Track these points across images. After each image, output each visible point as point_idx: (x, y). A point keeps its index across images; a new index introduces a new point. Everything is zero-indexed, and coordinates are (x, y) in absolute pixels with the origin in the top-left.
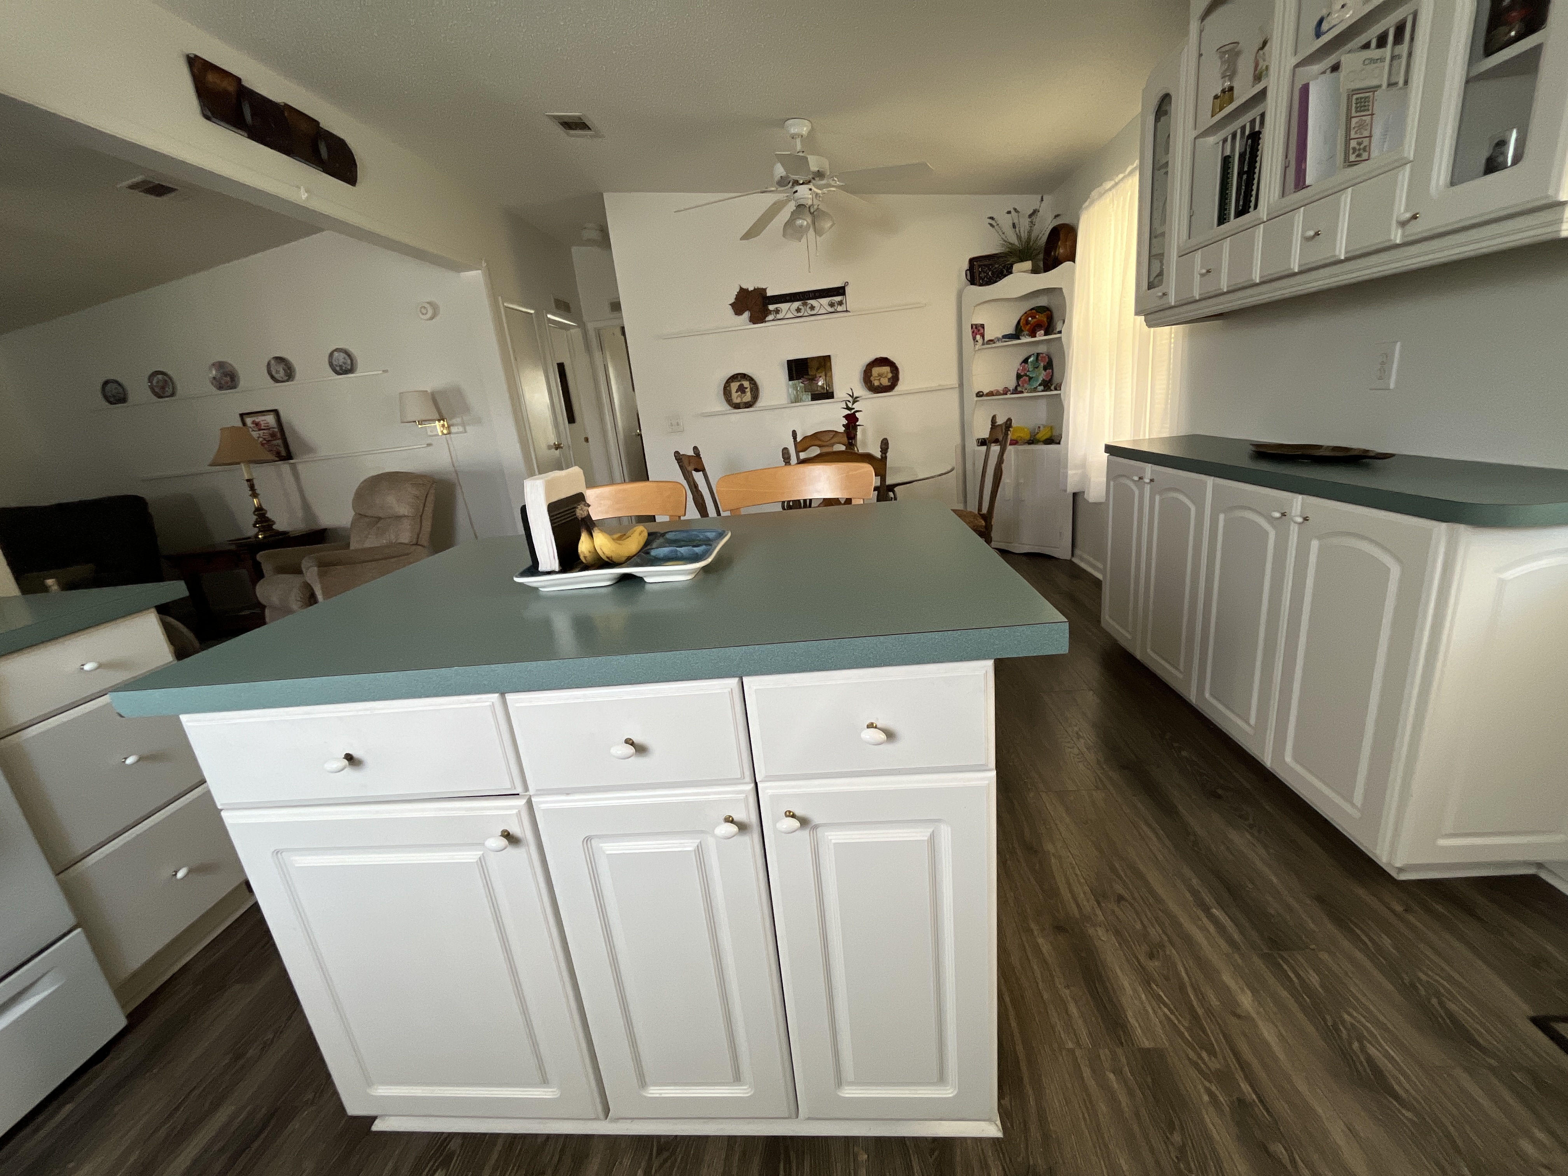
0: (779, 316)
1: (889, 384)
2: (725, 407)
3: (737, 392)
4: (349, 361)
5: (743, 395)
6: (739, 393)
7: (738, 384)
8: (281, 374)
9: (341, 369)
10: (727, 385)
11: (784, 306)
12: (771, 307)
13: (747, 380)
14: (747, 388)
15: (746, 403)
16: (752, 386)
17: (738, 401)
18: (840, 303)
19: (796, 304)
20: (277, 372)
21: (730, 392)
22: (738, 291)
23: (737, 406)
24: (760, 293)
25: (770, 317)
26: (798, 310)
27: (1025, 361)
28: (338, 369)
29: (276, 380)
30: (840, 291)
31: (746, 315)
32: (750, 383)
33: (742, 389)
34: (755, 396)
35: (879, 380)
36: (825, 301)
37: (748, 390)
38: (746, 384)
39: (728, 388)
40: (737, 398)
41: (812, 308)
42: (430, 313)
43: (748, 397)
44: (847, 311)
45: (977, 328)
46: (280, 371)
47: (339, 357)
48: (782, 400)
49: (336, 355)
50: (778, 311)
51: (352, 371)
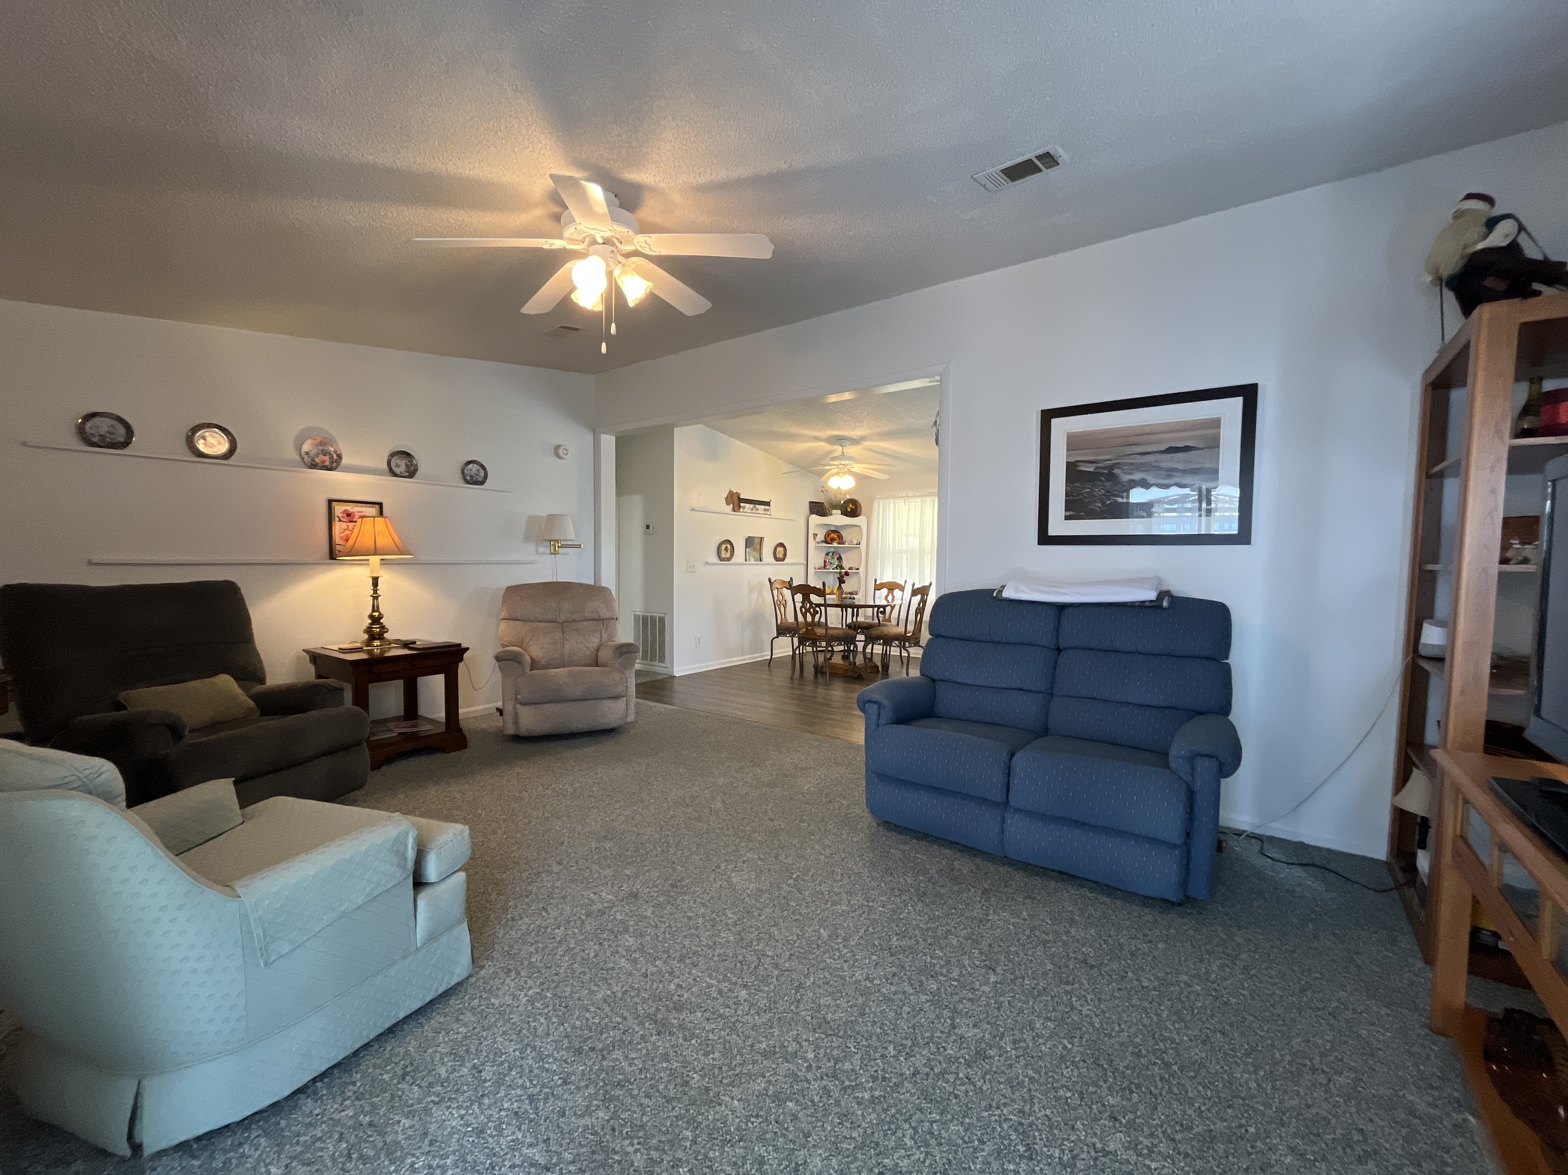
0: (744, 511)
1: (782, 557)
2: (716, 560)
4: (482, 474)
5: (727, 553)
6: (725, 551)
8: (401, 468)
10: (721, 546)
11: (747, 505)
12: (742, 504)
13: (730, 544)
14: (728, 549)
15: (727, 558)
16: (731, 548)
17: (724, 556)
18: (768, 510)
19: (752, 506)
21: (721, 550)
22: (729, 491)
23: (722, 560)
24: (738, 495)
25: (741, 510)
26: (752, 509)
27: (827, 554)
28: (468, 478)
29: (394, 474)
30: (767, 504)
31: (731, 506)
32: (731, 546)
33: (726, 549)
34: (732, 555)
35: (779, 554)
36: (763, 507)
38: (729, 546)
41: (758, 509)
43: (728, 555)
44: (770, 515)
45: (815, 535)
46: (401, 465)
47: (473, 468)
48: (742, 560)
49: (471, 466)
50: (744, 508)
51: (482, 483)
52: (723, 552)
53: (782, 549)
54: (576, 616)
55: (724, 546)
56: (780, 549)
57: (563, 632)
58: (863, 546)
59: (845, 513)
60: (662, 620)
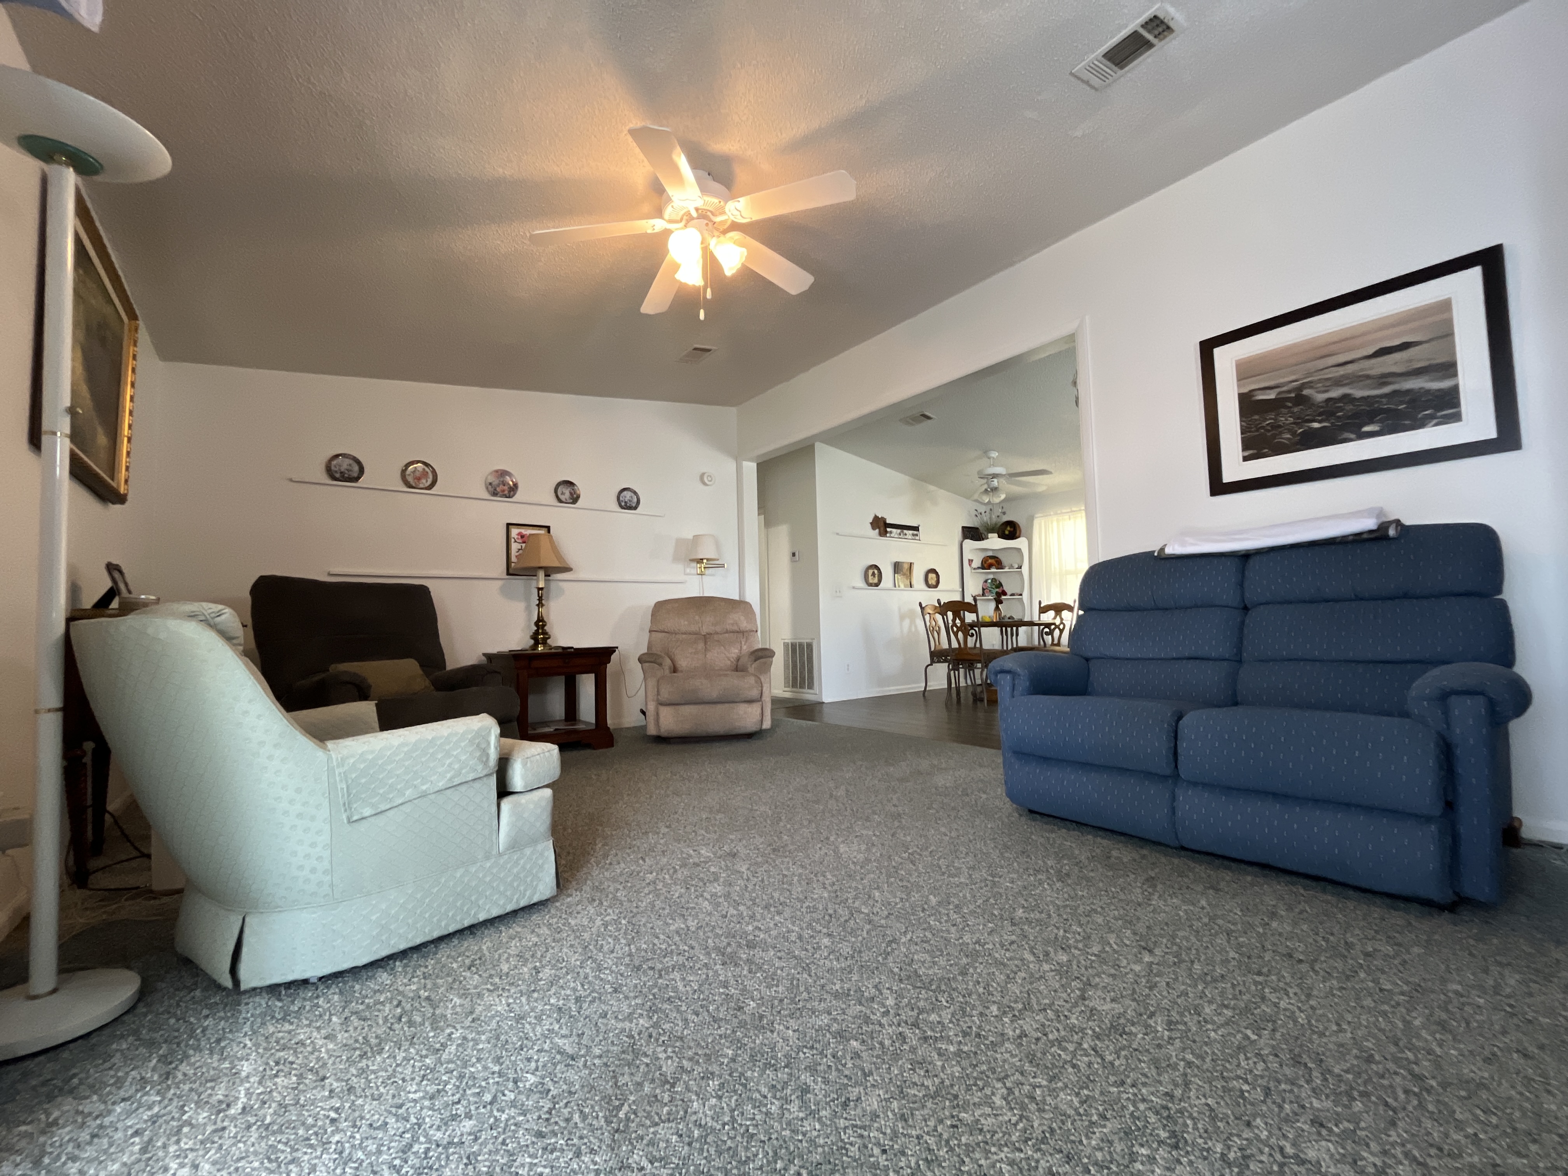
0: (891, 535)
1: (935, 584)
2: (864, 585)
4: (635, 500)
5: (874, 578)
6: (872, 577)
8: (566, 497)
9: (626, 505)
10: (867, 571)
11: (894, 530)
12: (888, 530)
13: (877, 569)
14: (876, 574)
15: (875, 584)
16: (879, 573)
17: (872, 581)
18: (917, 535)
19: (899, 531)
20: (563, 494)
21: (868, 575)
22: (874, 516)
23: (870, 585)
24: (883, 520)
25: (888, 535)
26: (900, 534)
27: (986, 581)
28: (623, 504)
29: (560, 501)
30: (916, 529)
31: (877, 531)
32: (878, 571)
33: (873, 574)
34: (880, 581)
35: (931, 581)
36: (911, 532)
37: (876, 576)
38: (876, 572)
39: (868, 573)
41: (906, 534)
42: (711, 481)
43: (876, 581)
44: (919, 540)
45: (971, 561)
46: (566, 493)
47: (627, 495)
48: (891, 585)
49: (625, 493)
50: (891, 532)
51: (635, 508)
52: (870, 577)
53: (934, 576)
54: (718, 629)
55: (871, 572)
56: (932, 576)
57: (706, 643)
58: (1025, 569)
59: (1003, 536)
60: (810, 646)
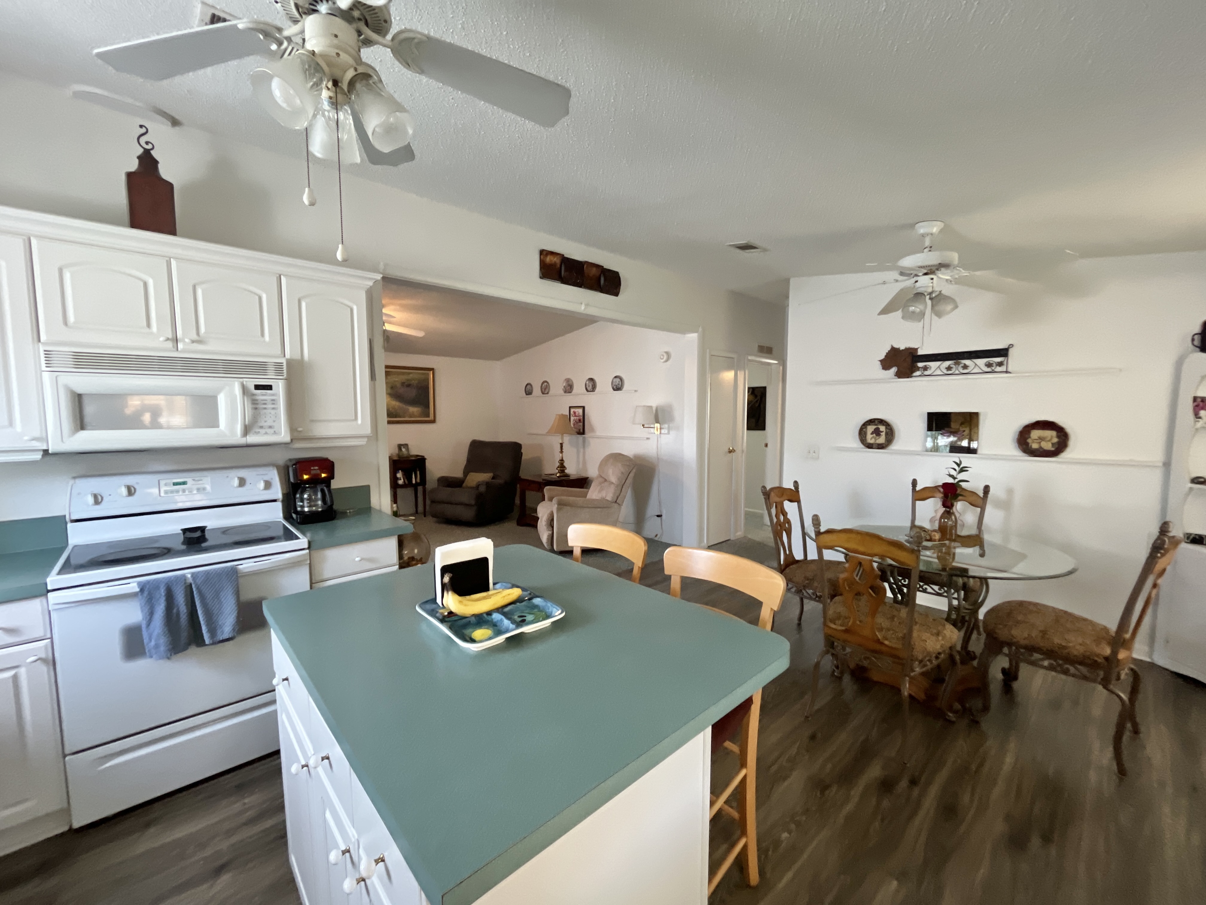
0: (926, 373)
1: (1053, 449)
3: (872, 433)
4: (620, 383)
5: (878, 437)
6: (874, 435)
7: (874, 427)
8: (590, 388)
9: (616, 388)
10: (863, 427)
11: (933, 365)
13: (883, 425)
14: (882, 432)
15: (879, 444)
16: (888, 430)
17: (872, 441)
18: (1000, 364)
19: (947, 363)
20: (589, 386)
21: (866, 433)
22: (889, 350)
25: (918, 373)
26: (949, 368)
30: (1003, 353)
32: (886, 428)
33: (877, 432)
34: (891, 440)
35: (1040, 443)
36: (981, 362)
37: (883, 434)
38: (882, 428)
39: (864, 430)
40: (871, 439)
41: (965, 367)
42: (665, 358)
43: (882, 440)
44: (1007, 372)
47: (617, 380)
48: (917, 448)
50: (929, 368)
51: (621, 389)
52: (870, 436)
53: (1049, 433)
56: (1043, 434)
